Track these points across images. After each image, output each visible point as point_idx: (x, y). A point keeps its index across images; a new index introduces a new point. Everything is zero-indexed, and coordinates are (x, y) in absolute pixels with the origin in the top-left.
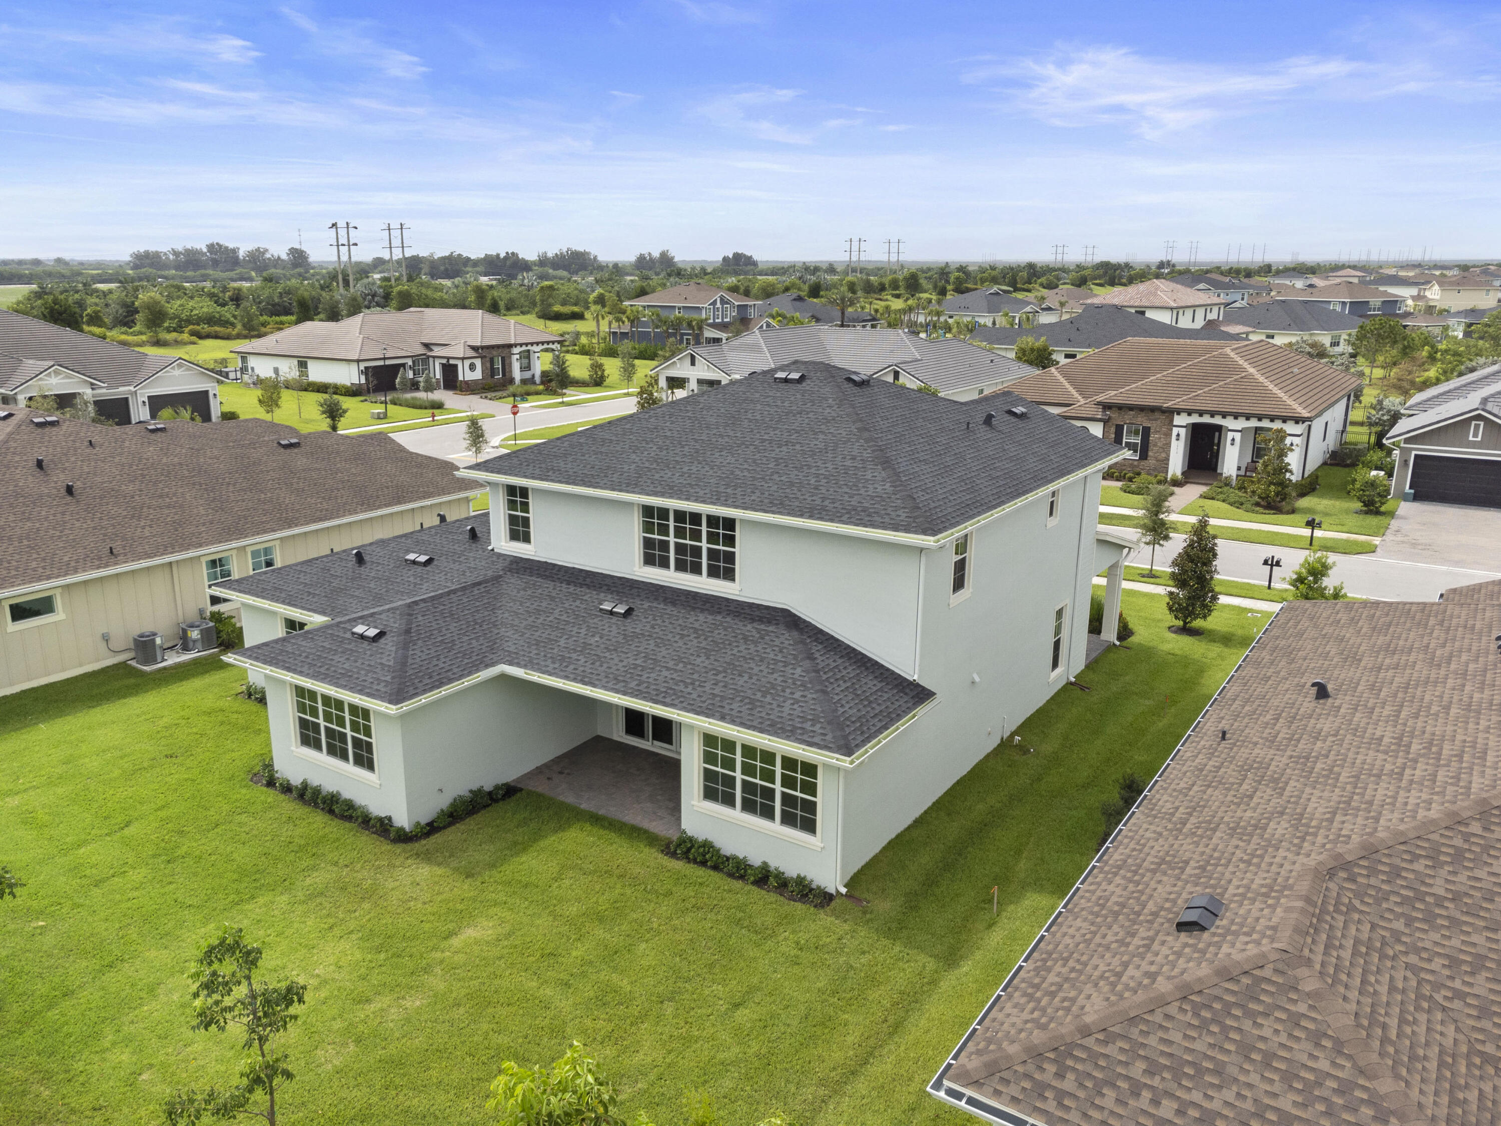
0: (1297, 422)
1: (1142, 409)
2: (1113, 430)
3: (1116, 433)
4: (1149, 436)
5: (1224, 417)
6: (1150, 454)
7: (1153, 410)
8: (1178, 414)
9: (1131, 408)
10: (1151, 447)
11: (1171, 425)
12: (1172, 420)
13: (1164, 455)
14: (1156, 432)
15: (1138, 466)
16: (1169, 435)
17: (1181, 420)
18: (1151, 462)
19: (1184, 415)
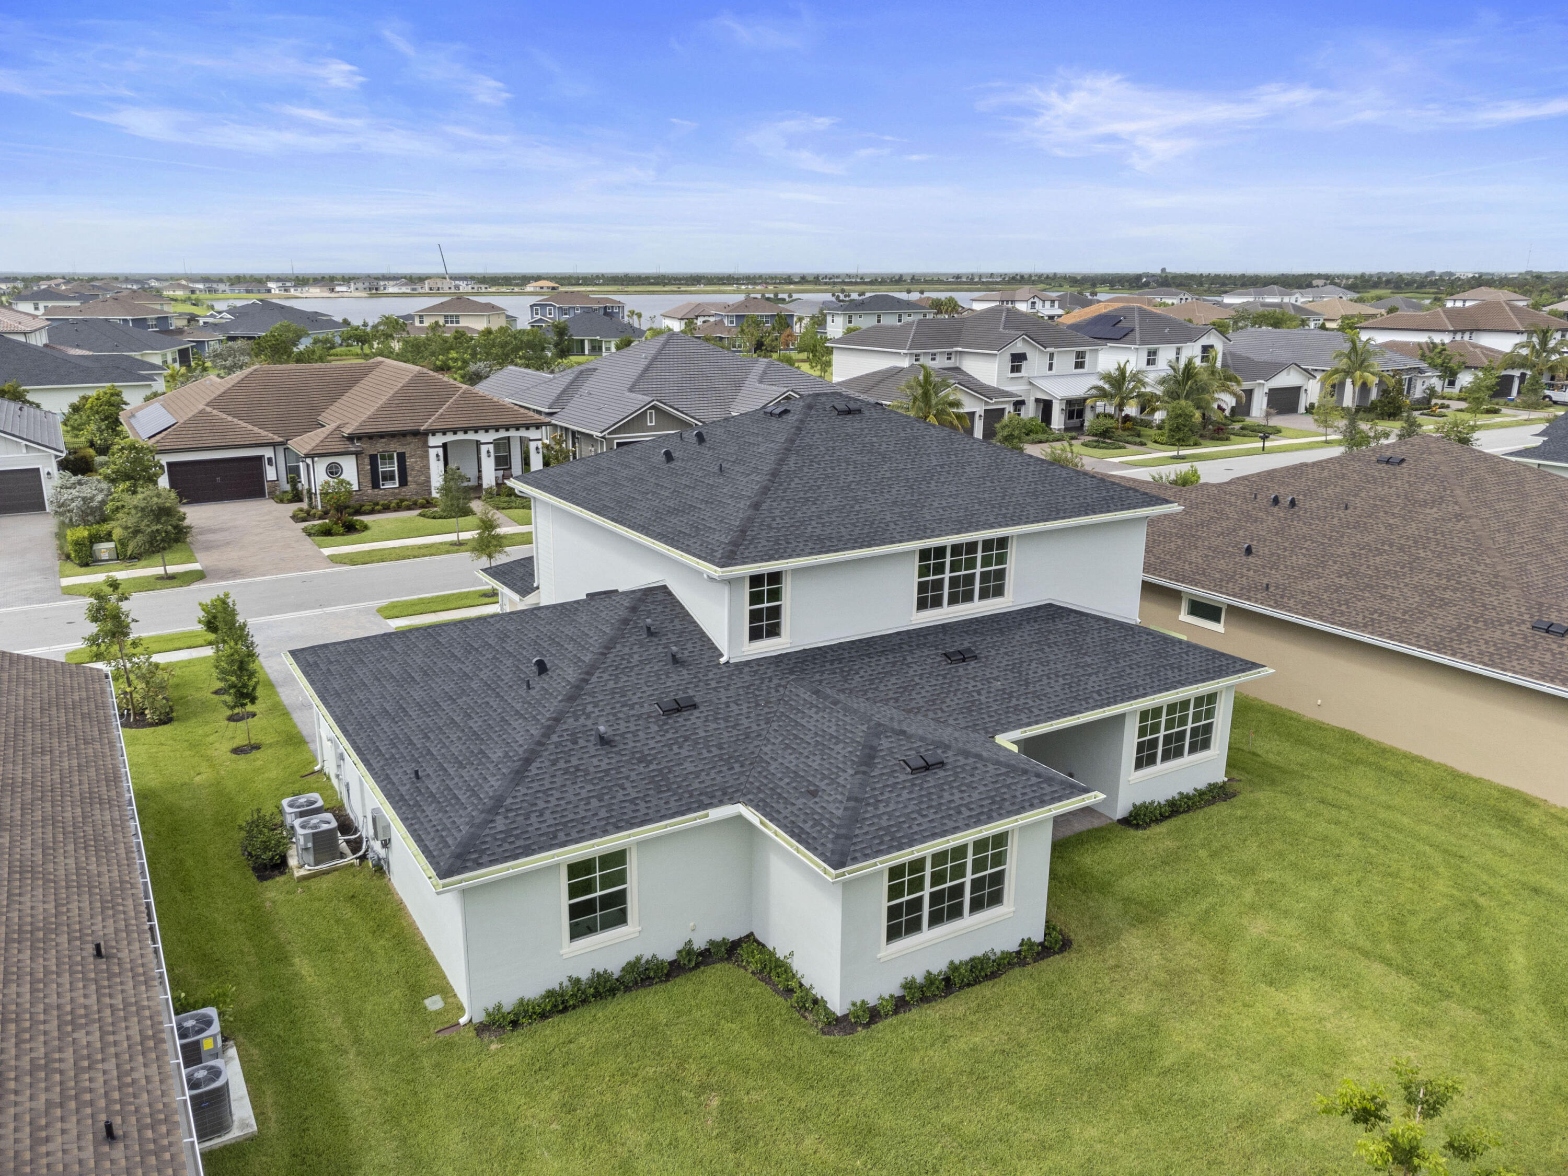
0: (538, 428)
1: (393, 435)
2: (367, 461)
3: (371, 464)
4: (405, 461)
5: (476, 432)
6: (409, 479)
7: (403, 434)
8: (434, 434)
9: (382, 436)
10: (409, 472)
11: (426, 446)
12: (426, 442)
13: (423, 478)
14: (412, 456)
15: (399, 494)
16: (426, 457)
17: (435, 441)
18: (412, 487)
19: (439, 435)
